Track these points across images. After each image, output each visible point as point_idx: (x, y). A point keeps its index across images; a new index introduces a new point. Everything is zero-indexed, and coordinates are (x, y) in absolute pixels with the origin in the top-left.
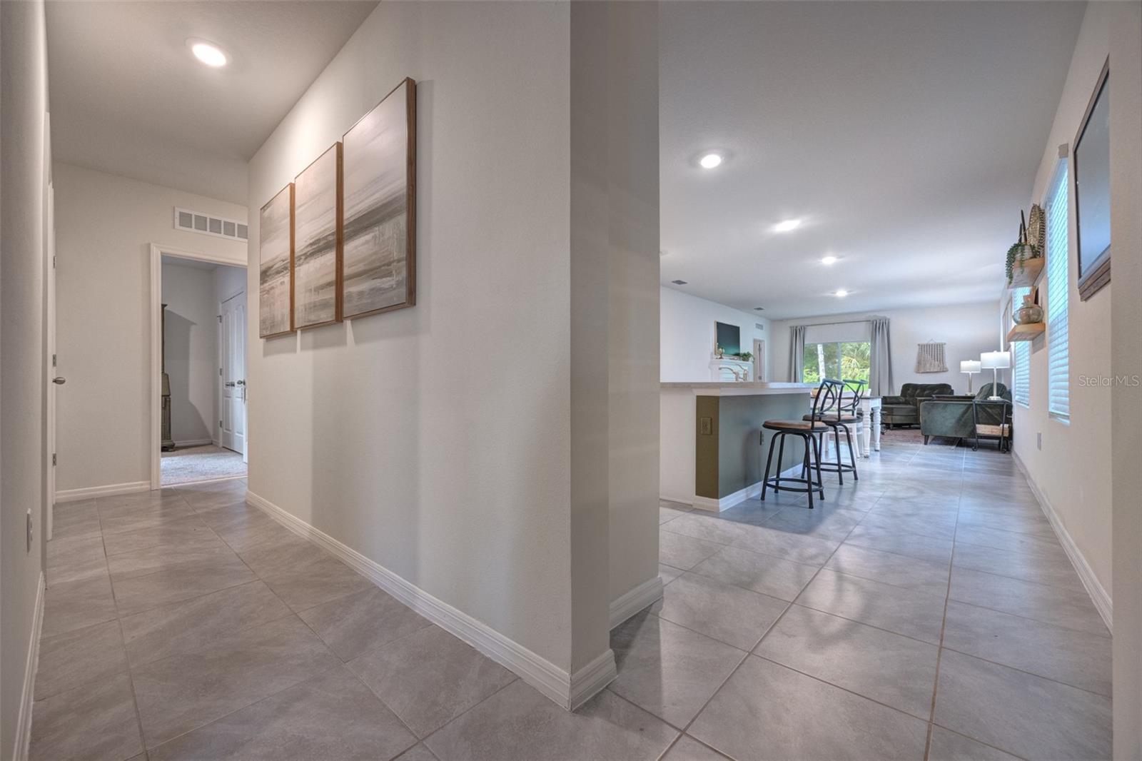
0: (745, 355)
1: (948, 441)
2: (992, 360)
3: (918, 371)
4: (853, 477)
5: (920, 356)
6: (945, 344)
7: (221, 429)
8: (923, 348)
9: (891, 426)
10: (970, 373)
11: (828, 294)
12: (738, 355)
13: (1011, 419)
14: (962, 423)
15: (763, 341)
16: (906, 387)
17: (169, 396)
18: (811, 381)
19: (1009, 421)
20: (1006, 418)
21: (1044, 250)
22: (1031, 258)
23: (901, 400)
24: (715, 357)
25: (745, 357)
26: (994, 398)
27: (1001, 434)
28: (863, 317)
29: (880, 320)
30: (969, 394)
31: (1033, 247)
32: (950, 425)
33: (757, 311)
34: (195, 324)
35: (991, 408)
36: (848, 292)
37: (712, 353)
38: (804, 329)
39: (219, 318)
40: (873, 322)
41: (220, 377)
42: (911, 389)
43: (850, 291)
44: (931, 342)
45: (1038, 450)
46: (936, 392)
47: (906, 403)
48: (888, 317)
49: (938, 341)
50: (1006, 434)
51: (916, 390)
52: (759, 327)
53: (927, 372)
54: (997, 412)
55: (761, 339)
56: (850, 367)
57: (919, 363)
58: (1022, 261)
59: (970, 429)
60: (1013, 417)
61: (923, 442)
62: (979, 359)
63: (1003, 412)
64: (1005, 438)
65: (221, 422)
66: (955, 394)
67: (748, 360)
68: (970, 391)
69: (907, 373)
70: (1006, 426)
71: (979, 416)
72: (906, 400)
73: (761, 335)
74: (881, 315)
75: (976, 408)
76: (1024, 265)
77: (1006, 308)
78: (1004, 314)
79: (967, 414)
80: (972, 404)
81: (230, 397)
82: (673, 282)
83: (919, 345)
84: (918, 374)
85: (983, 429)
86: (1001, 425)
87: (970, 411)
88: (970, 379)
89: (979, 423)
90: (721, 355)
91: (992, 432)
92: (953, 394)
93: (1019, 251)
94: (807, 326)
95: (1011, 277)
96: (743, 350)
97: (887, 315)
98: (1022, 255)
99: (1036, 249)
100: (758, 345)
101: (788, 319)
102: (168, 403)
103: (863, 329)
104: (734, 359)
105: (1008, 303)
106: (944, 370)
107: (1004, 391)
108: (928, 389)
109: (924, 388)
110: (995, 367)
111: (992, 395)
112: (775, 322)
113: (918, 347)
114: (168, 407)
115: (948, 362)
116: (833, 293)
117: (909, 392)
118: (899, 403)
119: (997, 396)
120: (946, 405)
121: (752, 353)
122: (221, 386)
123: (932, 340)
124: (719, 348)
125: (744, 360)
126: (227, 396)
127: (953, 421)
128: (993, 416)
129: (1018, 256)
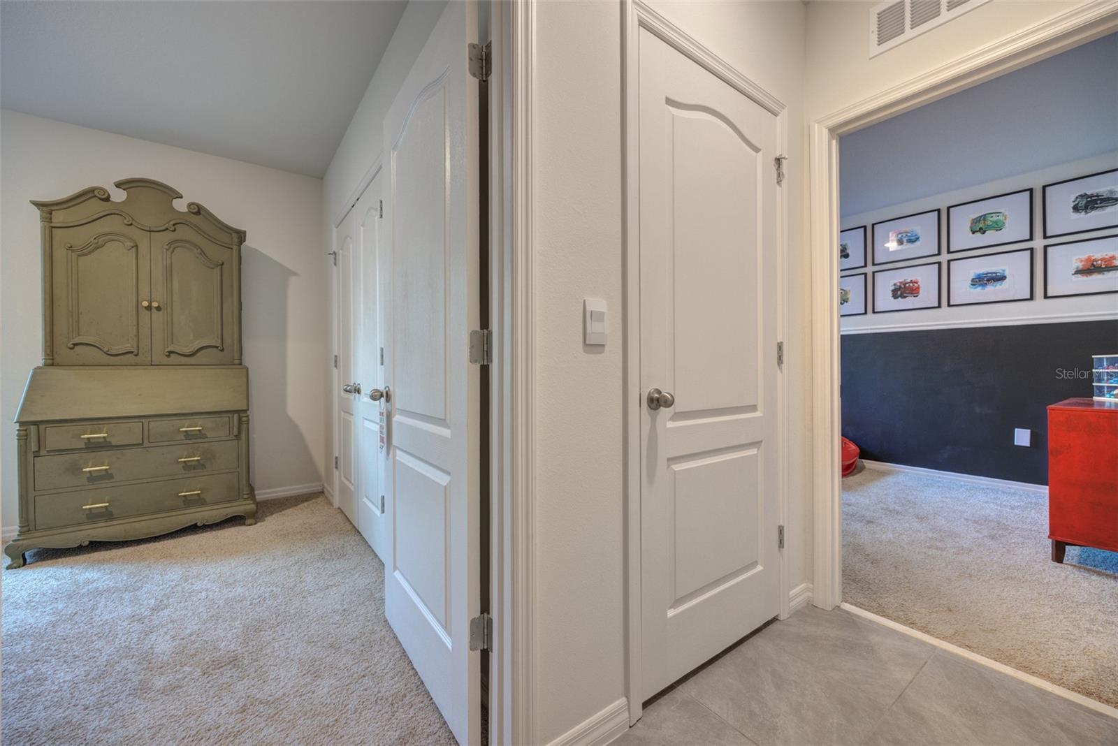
7: (336, 473)
17: (245, 411)
34: (295, 274)
39: (332, 256)
41: (335, 371)
65: (336, 458)
81: (352, 414)
102: (244, 427)
114: (243, 437)
122: (337, 391)
126: (347, 410)
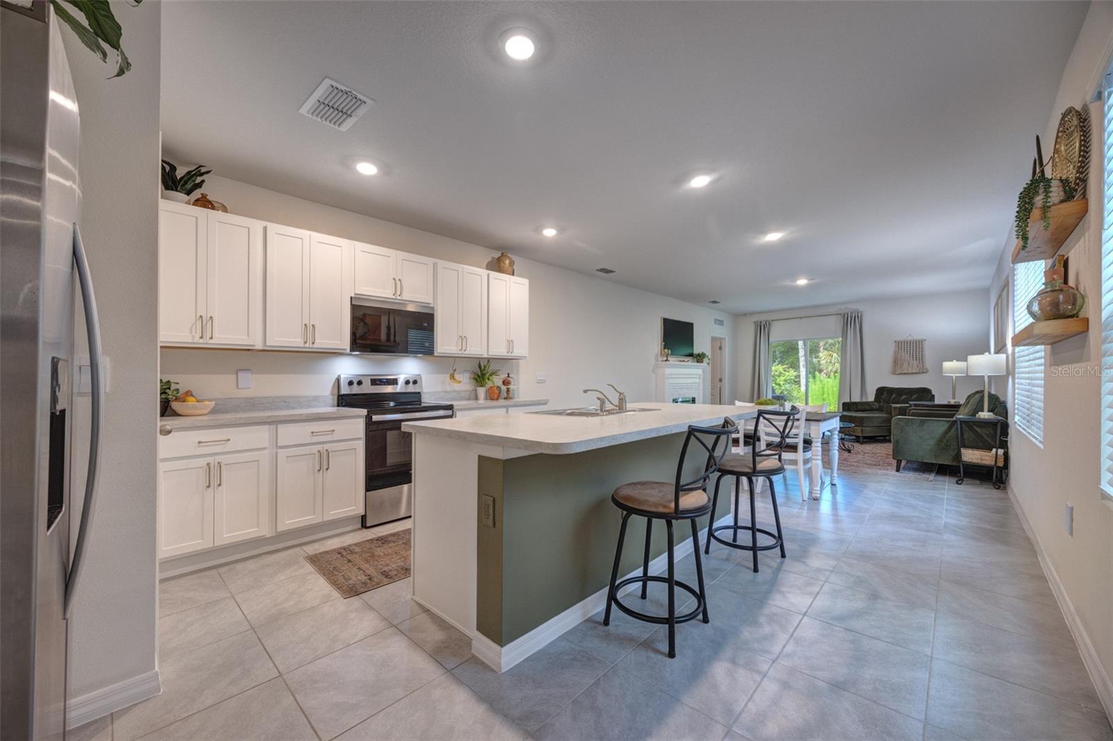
0: (699, 355)
1: (925, 468)
2: (983, 364)
3: (894, 373)
4: (780, 554)
5: (896, 353)
6: (925, 340)
8: (901, 345)
9: (861, 438)
10: (954, 376)
11: (788, 283)
12: (691, 355)
13: (1007, 441)
14: (942, 444)
15: (725, 338)
16: (881, 391)
18: (789, 378)
19: (1004, 445)
20: (1001, 440)
21: (1085, 187)
22: (1062, 202)
23: (874, 407)
24: (660, 359)
25: (700, 358)
26: (985, 415)
27: (993, 463)
28: (833, 310)
29: (852, 313)
30: (952, 402)
31: (1064, 182)
32: (929, 447)
33: (713, 304)
35: (980, 427)
36: (809, 280)
37: (657, 355)
38: (769, 324)
40: (844, 316)
42: (885, 393)
43: (813, 279)
44: (910, 338)
45: (1070, 536)
46: (913, 397)
47: (880, 410)
48: (861, 310)
49: (920, 337)
50: (1001, 464)
51: (892, 395)
52: (720, 323)
53: (905, 374)
54: (988, 433)
55: (722, 336)
56: (830, 362)
57: (896, 362)
58: (1045, 208)
59: (954, 453)
60: (1009, 439)
61: (895, 468)
62: (966, 360)
63: (996, 433)
64: (998, 467)
66: (937, 402)
67: (702, 362)
68: (954, 398)
69: (881, 376)
70: (1001, 452)
71: (965, 437)
72: (880, 406)
73: (720, 332)
74: (854, 307)
75: (961, 424)
76: (1049, 215)
77: (1000, 296)
78: (997, 304)
79: (950, 434)
80: (955, 421)
82: (597, 270)
83: (895, 342)
84: (893, 376)
85: (971, 456)
86: (994, 450)
87: (954, 429)
88: (954, 384)
89: (965, 447)
90: (667, 356)
91: (981, 459)
92: (934, 401)
93: (1041, 191)
94: (772, 321)
95: (1025, 238)
96: (696, 351)
97: (860, 307)
98: (1047, 197)
99: (1073, 185)
100: (717, 343)
101: (751, 314)
103: (834, 324)
104: (684, 361)
105: (1003, 290)
106: (923, 371)
107: (998, 405)
108: (906, 394)
109: (900, 391)
110: (986, 373)
111: (983, 411)
112: (738, 316)
113: (894, 343)
115: (929, 363)
116: (792, 281)
117: (884, 396)
118: (872, 410)
119: (989, 411)
120: (923, 422)
121: (708, 353)
123: (910, 335)
124: (664, 349)
125: (698, 362)
127: (932, 442)
128: (982, 437)
129: (1039, 200)
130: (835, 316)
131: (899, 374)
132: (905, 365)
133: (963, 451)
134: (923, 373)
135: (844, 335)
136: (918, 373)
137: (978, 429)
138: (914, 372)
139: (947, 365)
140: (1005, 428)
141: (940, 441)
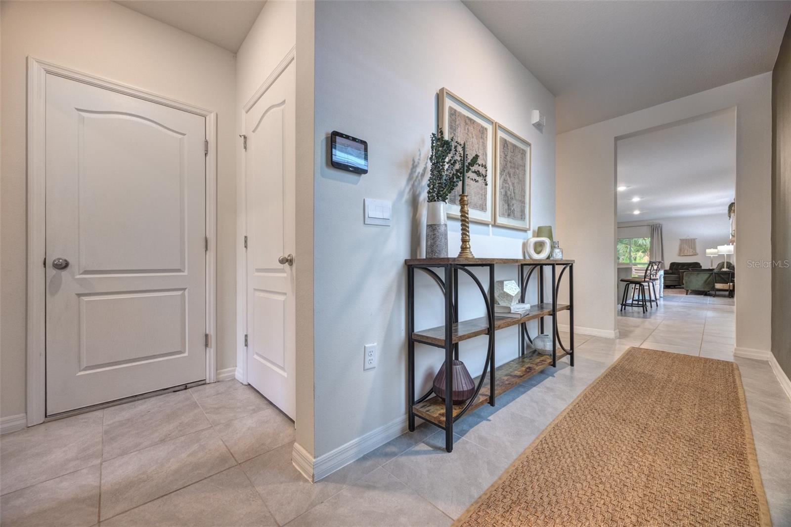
1: (699, 293)
2: (724, 249)
3: (679, 255)
4: (656, 305)
5: (681, 245)
6: (696, 239)
8: (683, 241)
10: (712, 256)
14: (706, 283)
16: (673, 265)
19: (733, 282)
20: (731, 280)
23: (670, 272)
27: (728, 288)
28: (644, 223)
29: (657, 225)
30: (711, 268)
32: (701, 284)
36: (641, 212)
40: (652, 227)
42: (675, 266)
44: (688, 238)
46: (691, 267)
47: (672, 274)
48: (661, 223)
49: (692, 237)
50: (731, 288)
51: (679, 266)
53: (686, 256)
54: (726, 277)
57: (680, 250)
59: (712, 286)
60: (735, 279)
61: (685, 293)
62: (717, 248)
63: (729, 277)
64: (730, 290)
66: (703, 268)
68: (712, 266)
69: (672, 257)
70: (731, 284)
71: (717, 279)
72: (672, 272)
74: (658, 222)
75: (715, 275)
79: (710, 278)
80: (713, 273)
83: (680, 240)
84: (679, 257)
85: (718, 286)
86: (729, 284)
87: (712, 276)
88: (712, 260)
91: (724, 287)
92: (701, 268)
103: (646, 230)
106: (695, 254)
107: (730, 266)
108: (686, 266)
109: (683, 265)
110: (725, 253)
111: (724, 268)
115: (698, 250)
116: (631, 212)
118: (668, 274)
119: (727, 268)
120: (698, 274)
123: (688, 236)
127: (702, 282)
128: (724, 279)
130: (646, 227)
131: (683, 256)
132: (686, 251)
133: (716, 284)
134: (695, 255)
135: (652, 237)
136: (693, 255)
137: (722, 276)
138: (690, 254)
139: (708, 251)
140: (733, 275)
141: (706, 281)
